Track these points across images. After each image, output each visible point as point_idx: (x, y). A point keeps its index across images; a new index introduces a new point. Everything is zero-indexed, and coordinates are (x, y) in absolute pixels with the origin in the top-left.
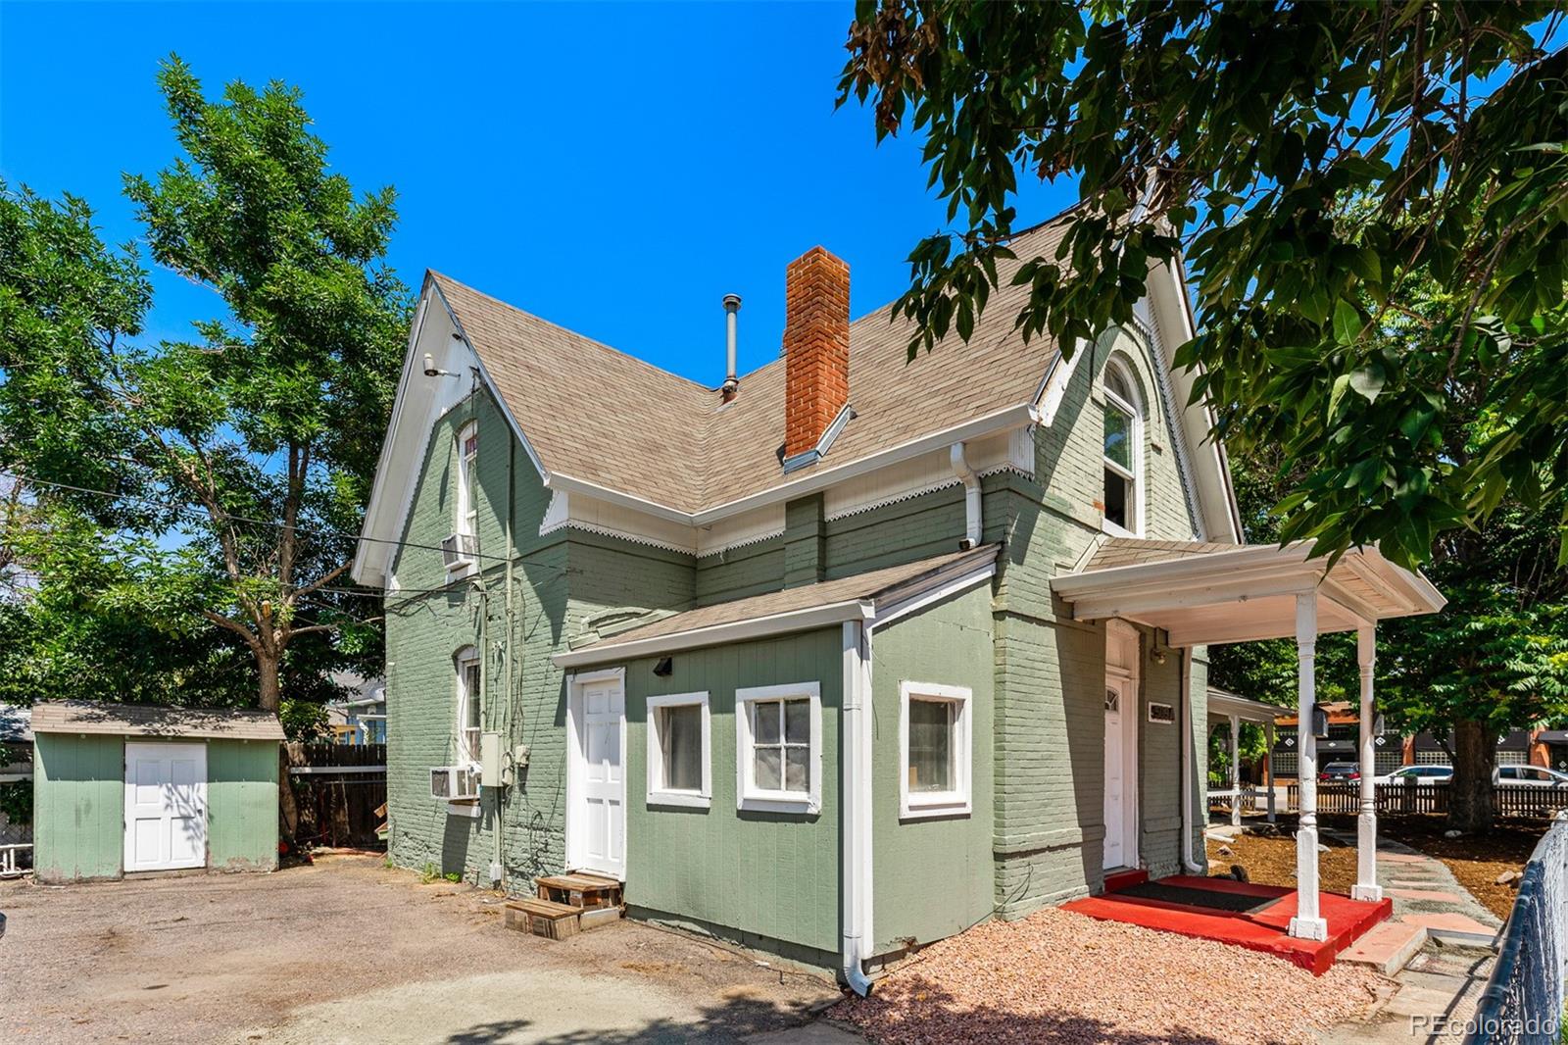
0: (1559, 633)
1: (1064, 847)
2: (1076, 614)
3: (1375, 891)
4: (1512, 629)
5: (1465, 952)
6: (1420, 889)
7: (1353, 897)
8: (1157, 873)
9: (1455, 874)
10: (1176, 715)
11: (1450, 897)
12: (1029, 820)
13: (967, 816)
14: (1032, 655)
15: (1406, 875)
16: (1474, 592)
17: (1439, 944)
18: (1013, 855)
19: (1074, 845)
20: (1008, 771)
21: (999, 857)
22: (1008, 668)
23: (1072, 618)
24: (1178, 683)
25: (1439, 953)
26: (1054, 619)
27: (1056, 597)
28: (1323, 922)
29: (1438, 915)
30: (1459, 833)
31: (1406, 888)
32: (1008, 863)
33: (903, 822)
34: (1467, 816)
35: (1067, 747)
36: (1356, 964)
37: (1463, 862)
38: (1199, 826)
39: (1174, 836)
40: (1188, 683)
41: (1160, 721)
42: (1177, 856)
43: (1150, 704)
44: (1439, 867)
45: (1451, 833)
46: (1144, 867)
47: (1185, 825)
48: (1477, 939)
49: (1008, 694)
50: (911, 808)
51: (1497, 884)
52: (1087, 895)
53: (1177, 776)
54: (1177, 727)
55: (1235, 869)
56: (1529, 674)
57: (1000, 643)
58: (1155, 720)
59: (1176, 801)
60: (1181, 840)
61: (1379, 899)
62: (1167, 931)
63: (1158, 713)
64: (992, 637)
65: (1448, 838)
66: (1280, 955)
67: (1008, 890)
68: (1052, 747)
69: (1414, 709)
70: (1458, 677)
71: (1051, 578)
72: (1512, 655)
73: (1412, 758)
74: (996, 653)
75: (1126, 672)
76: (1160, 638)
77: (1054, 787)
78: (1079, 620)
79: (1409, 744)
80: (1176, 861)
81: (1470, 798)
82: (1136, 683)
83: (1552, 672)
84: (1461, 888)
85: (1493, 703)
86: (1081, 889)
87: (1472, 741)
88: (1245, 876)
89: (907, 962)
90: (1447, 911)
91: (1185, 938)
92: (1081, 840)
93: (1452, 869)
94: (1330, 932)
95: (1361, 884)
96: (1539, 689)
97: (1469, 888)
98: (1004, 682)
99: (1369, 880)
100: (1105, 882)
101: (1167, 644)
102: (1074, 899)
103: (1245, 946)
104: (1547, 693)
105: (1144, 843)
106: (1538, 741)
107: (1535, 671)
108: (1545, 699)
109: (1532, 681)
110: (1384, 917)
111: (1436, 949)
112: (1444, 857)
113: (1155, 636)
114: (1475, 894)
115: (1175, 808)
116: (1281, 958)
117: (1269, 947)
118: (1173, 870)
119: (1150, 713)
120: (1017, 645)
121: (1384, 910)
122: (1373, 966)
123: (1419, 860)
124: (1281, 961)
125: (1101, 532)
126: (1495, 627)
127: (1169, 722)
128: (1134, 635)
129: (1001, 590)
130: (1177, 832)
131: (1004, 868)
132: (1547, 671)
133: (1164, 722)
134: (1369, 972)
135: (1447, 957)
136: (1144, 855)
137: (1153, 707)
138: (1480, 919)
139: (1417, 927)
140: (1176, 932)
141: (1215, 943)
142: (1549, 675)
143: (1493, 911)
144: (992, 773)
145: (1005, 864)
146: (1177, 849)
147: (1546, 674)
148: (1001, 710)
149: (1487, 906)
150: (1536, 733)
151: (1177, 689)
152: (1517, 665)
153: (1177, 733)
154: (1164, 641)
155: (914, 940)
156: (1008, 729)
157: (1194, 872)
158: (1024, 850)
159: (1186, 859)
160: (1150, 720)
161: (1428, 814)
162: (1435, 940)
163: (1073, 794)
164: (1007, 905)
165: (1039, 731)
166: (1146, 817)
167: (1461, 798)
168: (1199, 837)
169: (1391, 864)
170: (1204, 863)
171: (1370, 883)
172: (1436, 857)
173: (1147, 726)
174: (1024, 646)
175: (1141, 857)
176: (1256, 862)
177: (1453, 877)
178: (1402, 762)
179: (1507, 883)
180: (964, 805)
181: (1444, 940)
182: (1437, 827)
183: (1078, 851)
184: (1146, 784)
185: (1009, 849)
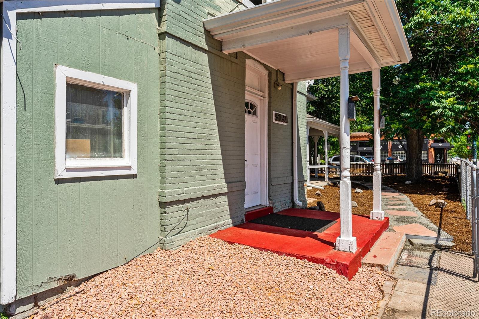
0: (448, 90)
1: (216, 196)
2: (223, 48)
3: (381, 214)
4: (431, 88)
5: (424, 248)
6: (399, 210)
7: (371, 218)
8: (279, 208)
9: (412, 201)
10: (289, 120)
11: (412, 214)
12: (186, 179)
13: (134, 176)
14: (189, 68)
15: (393, 203)
16: (416, 74)
17: (412, 244)
18: (172, 203)
19: (223, 194)
20: (168, 145)
21: (163, 205)
22: (168, 73)
23: (221, 50)
24: (291, 104)
25: (413, 250)
26: (206, 47)
27: (208, 34)
28: (354, 239)
29: (409, 225)
30: (410, 182)
31: (394, 209)
32: (168, 209)
33: (58, 181)
34: (413, 175)
35: (217, 133)
36: (373, 266)
37: (414, 195)
38: (302, 181)
39: (289, 187)
40: (295, 104)
41: (280, 123)
42: (291, 197)
43: (274, 112)
44: (405, 198)
45: (407, 182)
46: (271, 205)
47: (294, 181)
48: (429, 239)
49: (168, 91)
50: (68, 170)
51: (429, 205)
52: (231, 225)
53: (290, 154)
54: (290, 127)
55: (319, 203)
56: (439, 108)
57: (163, 55)
58: (277, 122)
59: (290, 168)
60: (292, 189)
61: (383, 218)
62: (266, 250)
63: (278, 117)
64: (157, 51)
65: (407, 184)
66: (329, 265)
67: (168, 228)
68: (206, 131)
69: (395, 125)
70: (411, 111)
71: (204, 20)
72: (432, 99)
73: (391, 154)
74: (161, 62)
75: (261, 94)
76: (280, 77)
77: (208, 157)
78: (226, 52)
79: (390, 148)
80: (290, 201)
81: (414, 167)
82: (267, 100)
83: (447, 107)
84: (416, 209)
85: (425, 122)
86: (227, 222)
87: (415, 142)
88: (323, 207)
89: (67, 295)
90: (413, 222)
91: (276, 255)
92: (227, 191)
93: (410, 199)
94: (358, 245)
95: (375, 211)
96: (442, 115)
97: (419, 208)
98: (165, 83)
99: (378, 209)
100: (245, 215)
101: (284, 81)
102: (223, 228)
103: (309, 260)
104: (446, 116)
105: (271, 192)
106: (431, 147)
107: (441, 106)
108: (445, 118)
109: (440, 110)
110: (385, 228)
111: (411, 247)
112: (408, 193)
113: (277, 75)
114: (422, 211)
115: (289, 171)
116: (329, 268)
117: (323, 260)
118: (288, 206)
119: (274, 118)
120: (176, 58)
121: (385, 225)
122: (381, 266)
123: (397, 195)
124: (329, 271)
125: (242, 4)
126: (425, 87)
127: (286, 124)
128: (265, 72)
129: (164, 19)
130: (290, 184)
131: (165, 212)
132: (446, 106)
133: (282, 123)
134: (379, 271)
135: (416, 252)
136: (271, 198)
137: (276, 114)
138: (427, 226)
139: (401, 234)
140: (271, 251)
141: (292, 258)
142: (446, 108)
143: (432, 221)
144: (159, 146)
145: (166, 210)
146: (290, 194)
147: (444, 108)
148: (163, 102)
149: (429, 218)
150: (430, 144)
151: (290, 107)
152: (434, 104)
153: (290, 130)
154: (282, 79)
155: (73, 276)
156: (167, 115)
157: (299, 206)
158: (182, 199)
159: (295, 199)
160: (274, 121)
161: (398, 175)
162: (410, 241)
163: (221, 162)
164: (168, 239)
165: (196, 120)
166: (272, 177)
167: (411, 167)
168: (302, 187)
169: (387, 197)
170: (304, 201)
171: (379, 209)
172: (404, 193)
173: (272, 124)
174: (182, 60)
175: (270, 199)
176: (331, 198)
177: (411, 203)
178: (388, 155)
179: (433, 205)
180: (130, 168)
181: (414, 241)
182: (402, 180)
183: (225, 198)
184: (272, 158)
185: (168, 199)
